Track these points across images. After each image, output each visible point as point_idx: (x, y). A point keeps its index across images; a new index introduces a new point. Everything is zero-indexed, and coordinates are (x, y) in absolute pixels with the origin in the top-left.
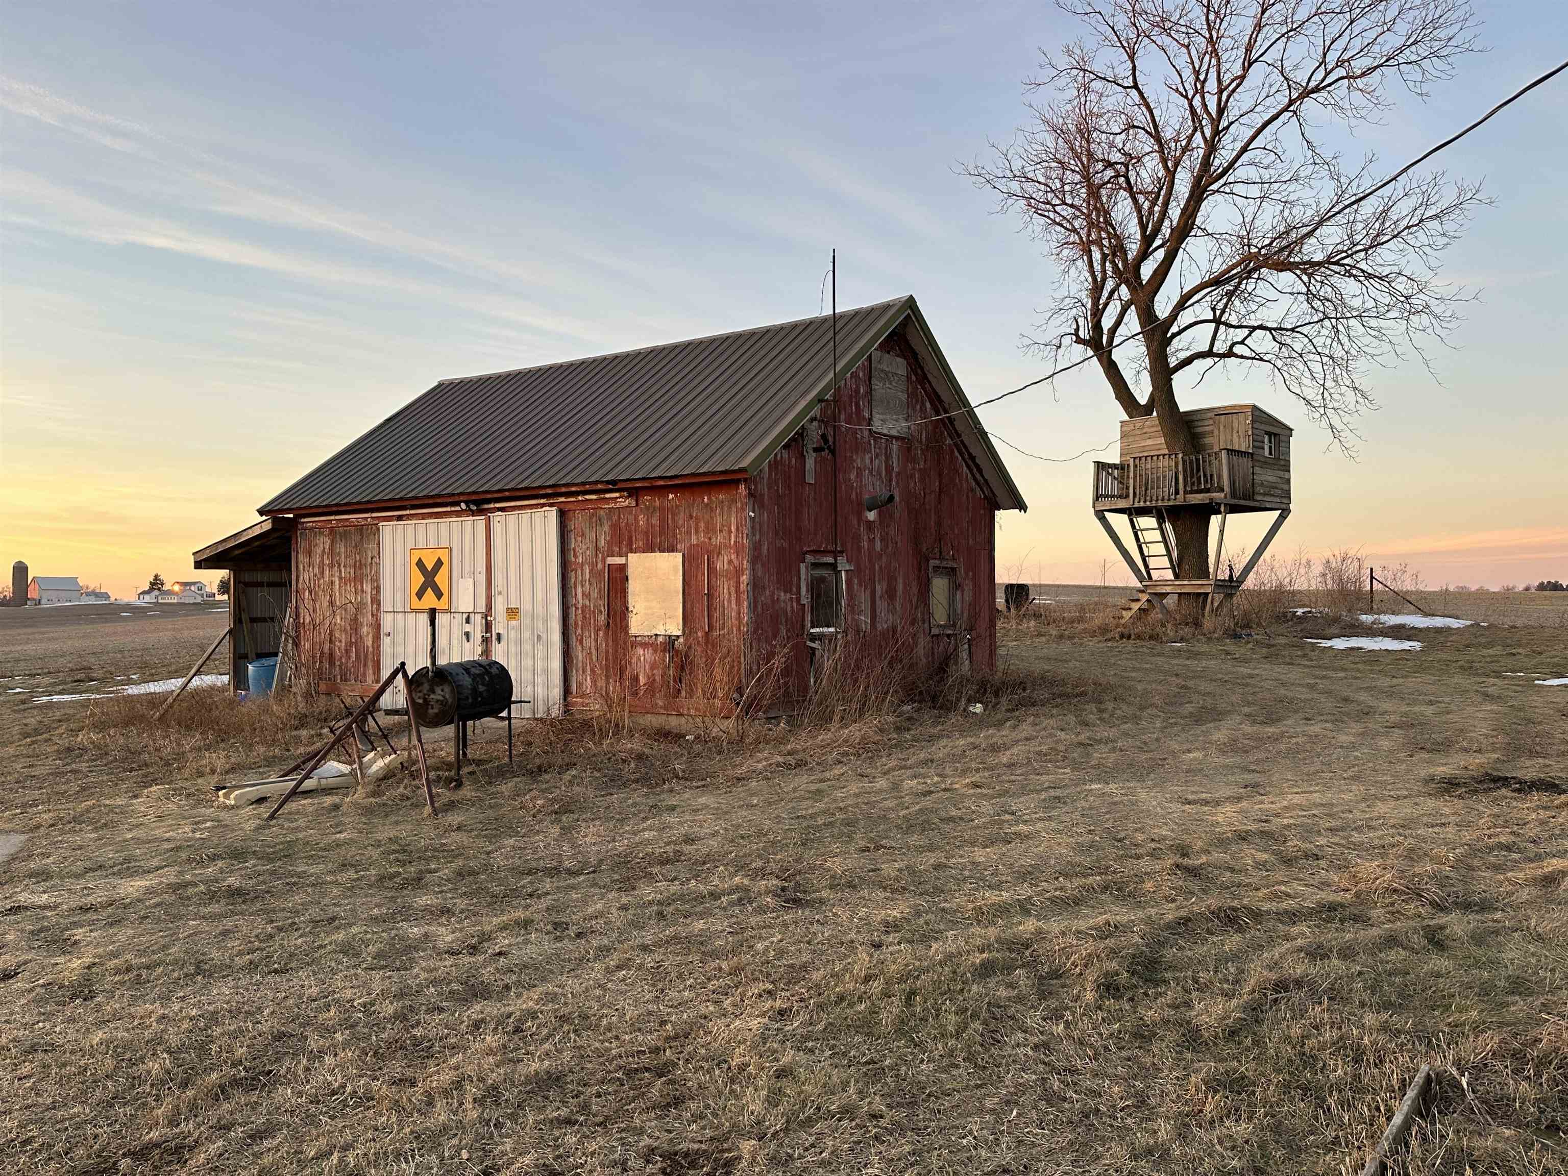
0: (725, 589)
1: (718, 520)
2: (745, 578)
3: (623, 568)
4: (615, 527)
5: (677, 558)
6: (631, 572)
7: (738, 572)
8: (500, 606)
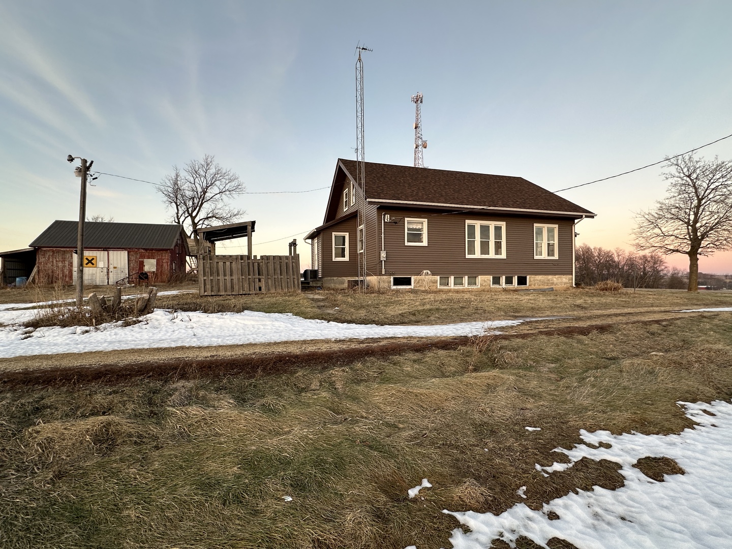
0: (165, 265)
1: (164, 255)
2: (169, 263)
3: (143, 261)
4: (141, 255)
5: (155, 260)
6: (145, 262)
7: (167, 262)
8: (111, 267)
